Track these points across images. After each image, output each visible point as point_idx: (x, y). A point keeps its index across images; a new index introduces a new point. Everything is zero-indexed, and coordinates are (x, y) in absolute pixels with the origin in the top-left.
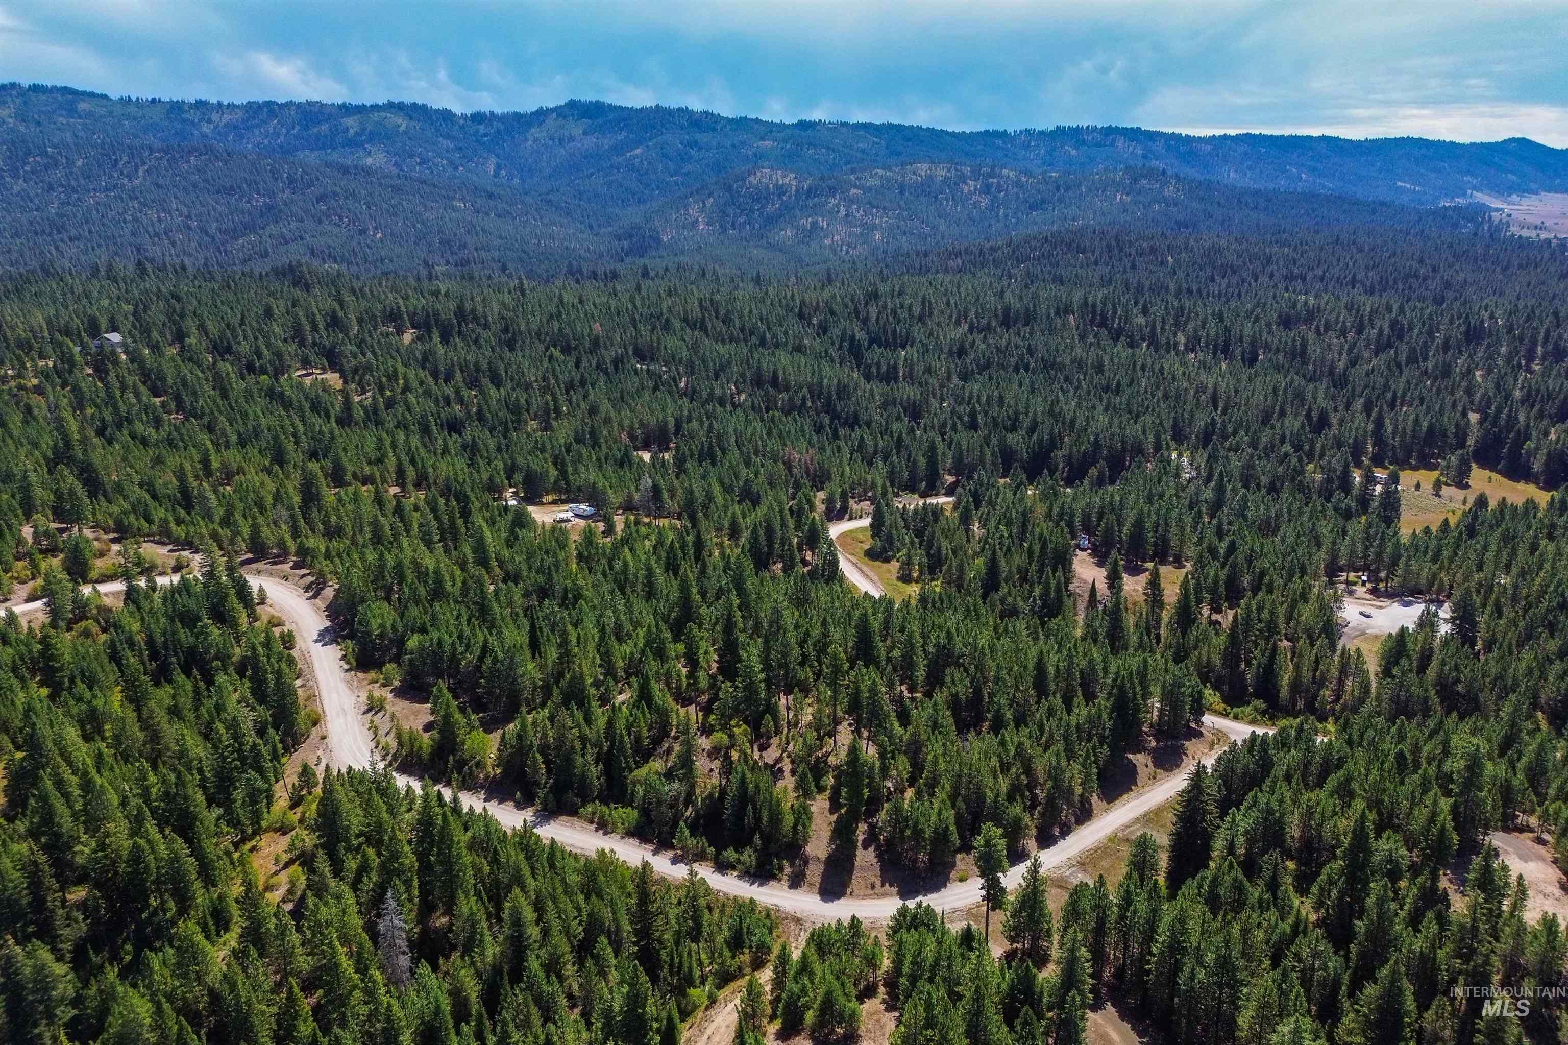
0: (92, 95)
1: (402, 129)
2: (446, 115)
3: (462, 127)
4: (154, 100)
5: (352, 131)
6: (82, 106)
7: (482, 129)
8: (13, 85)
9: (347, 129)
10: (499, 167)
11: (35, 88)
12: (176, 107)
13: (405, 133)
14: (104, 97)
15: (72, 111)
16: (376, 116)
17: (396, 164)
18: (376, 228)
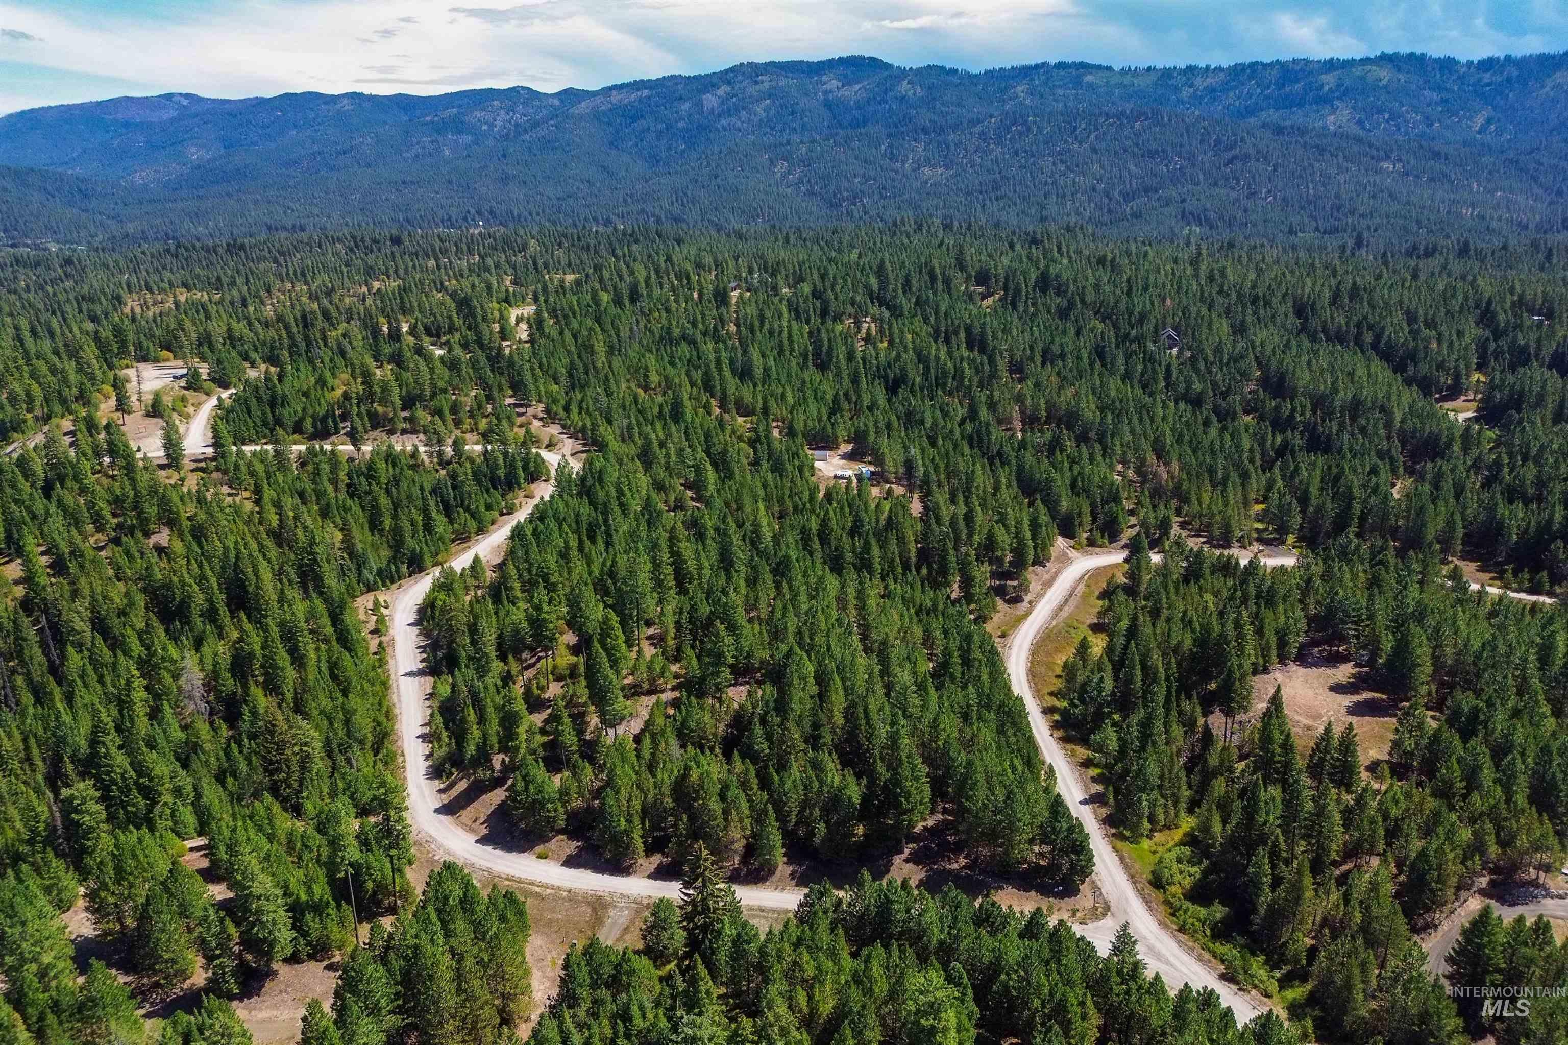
0: (1099, 67)
1: (1384, 82)
2: (1447, 64)
3: (1461, 78)
4: (1149, 68)
5: (1326, 88)
6: (1089, 78)
7: (1487, 77)
8: (1044, 64)
9: (1322, 86)
10: (1489, 121)
11: (1061, 66)
12: (1167, 73)
13: (1386, 87)
14: (1109, 69)
15: (1077, 83)
16: (1358, 71)
17: (1360, 123)
18: (1269, 192)
